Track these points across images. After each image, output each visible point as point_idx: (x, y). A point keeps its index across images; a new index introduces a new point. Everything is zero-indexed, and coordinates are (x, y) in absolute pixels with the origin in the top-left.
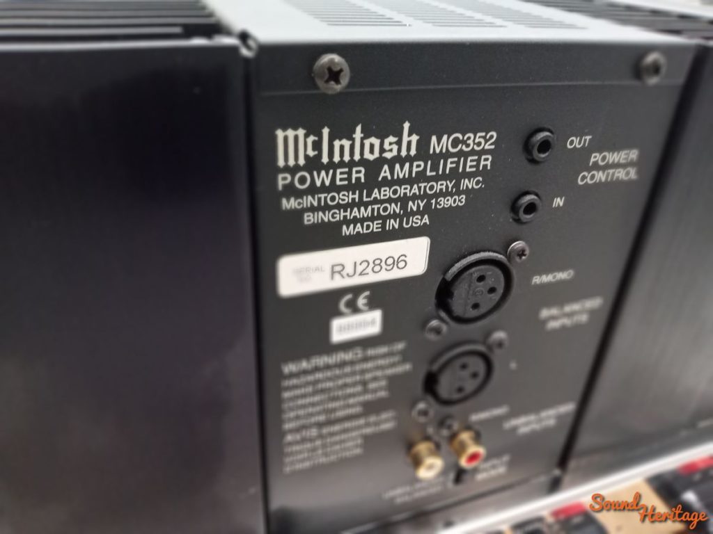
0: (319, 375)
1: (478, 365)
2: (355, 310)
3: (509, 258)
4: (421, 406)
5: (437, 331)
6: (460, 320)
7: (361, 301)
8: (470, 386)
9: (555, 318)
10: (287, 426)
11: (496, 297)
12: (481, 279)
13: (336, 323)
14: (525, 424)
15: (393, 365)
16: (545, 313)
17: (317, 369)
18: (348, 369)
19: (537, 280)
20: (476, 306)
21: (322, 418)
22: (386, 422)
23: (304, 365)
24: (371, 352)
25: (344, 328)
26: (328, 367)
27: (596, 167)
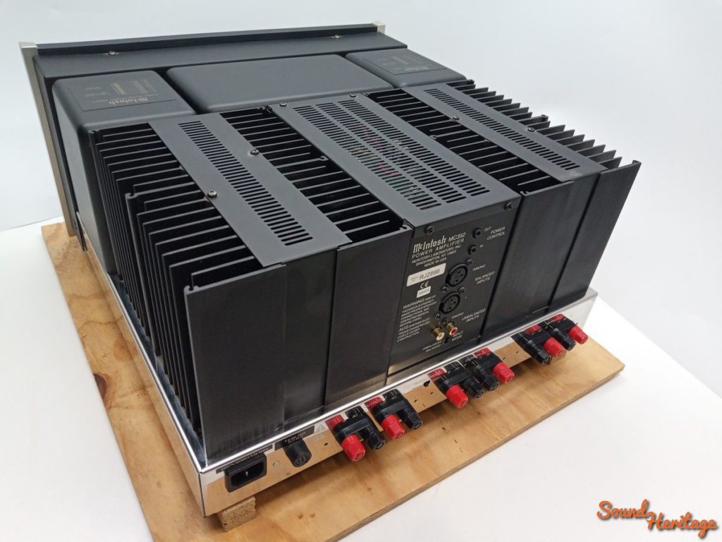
0: (412, 308)
1: (456, 299)
2: (424, 287)
3: (467, 265)
4: (438, 315)
5: (446, 290)
6: (452, 286)
7: (426, 284)
8: (453, 306)
9: (479, 280)
10: (401, 326)
11: (463, 277)
12: (459, 272)
13: (419, 292)
14: (469, 318)
15: (432, 302)
16: (476, 279)
17: (412, 306)
18: (419, 305)
19: (474, 269)
20: (457, 281)
21: (410, 322)
22: (427, 322)
23: (409, 306)
24: (426, 299)
25: (421, 293)
26: (415, 305)
27: (493, 234)
